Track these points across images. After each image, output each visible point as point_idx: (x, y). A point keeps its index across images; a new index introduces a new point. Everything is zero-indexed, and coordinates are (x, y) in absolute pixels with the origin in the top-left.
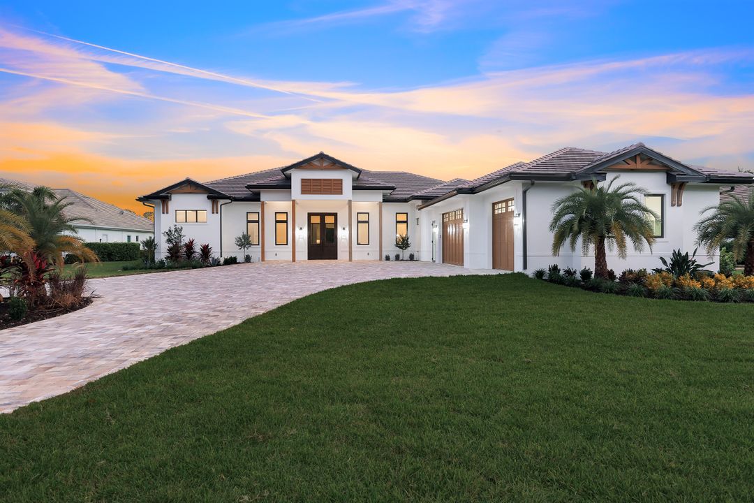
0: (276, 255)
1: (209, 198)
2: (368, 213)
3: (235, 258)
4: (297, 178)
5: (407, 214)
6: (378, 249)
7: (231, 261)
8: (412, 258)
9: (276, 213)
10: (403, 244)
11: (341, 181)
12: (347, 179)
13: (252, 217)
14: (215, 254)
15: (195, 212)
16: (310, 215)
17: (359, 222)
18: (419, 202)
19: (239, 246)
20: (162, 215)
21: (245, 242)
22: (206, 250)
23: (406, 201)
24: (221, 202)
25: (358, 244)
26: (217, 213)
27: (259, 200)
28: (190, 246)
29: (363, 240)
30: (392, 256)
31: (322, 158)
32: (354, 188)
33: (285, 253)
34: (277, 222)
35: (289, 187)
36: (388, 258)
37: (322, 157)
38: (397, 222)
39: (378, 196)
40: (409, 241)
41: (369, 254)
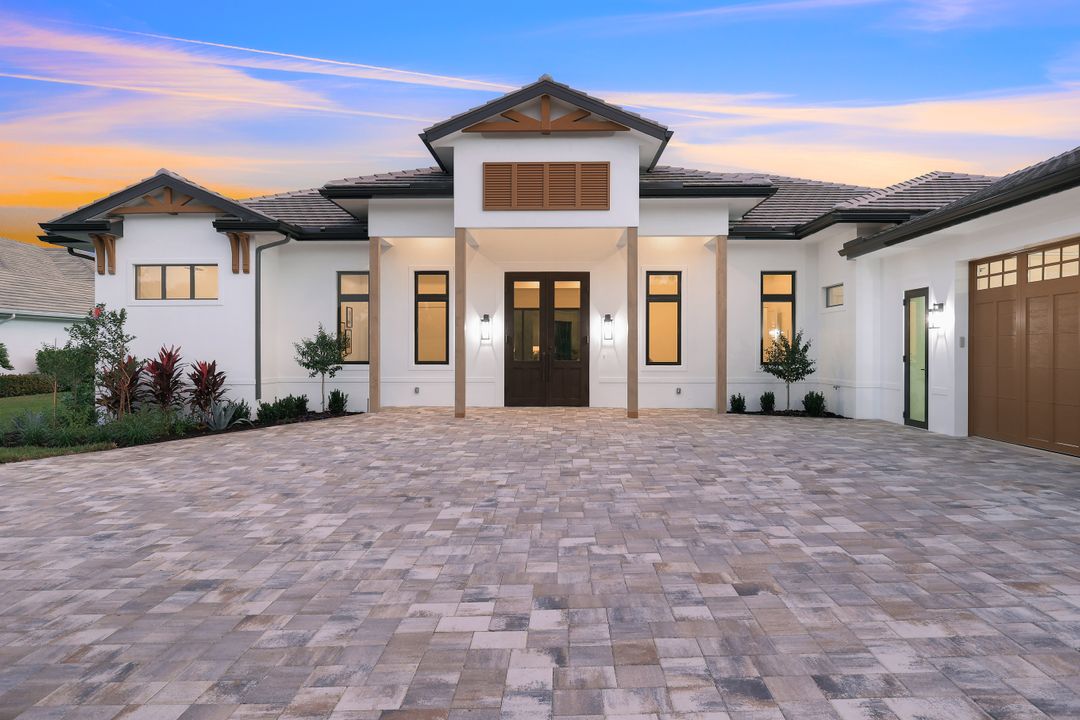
0: (417, 391)
1: (220, 226)
2: (679, 274)
3: (302, 402)
4: (471, 158)
5: (793, 274)
6: (713, 378)
7: (291, 412)
8: (814, 407)
9: (417, 274)
10: (789, 361)
11: (604, 167)
12: (623, 161)
13: (350, 286)
14: (238, 389)
15: (187, 271)
16: (511, 278)
17: (650, 298)
18: (848, 233)
19: (307, 366)
20: (97, 277)
21: (325, 354)
22: (208, 380)
23: (798, 233)
24: (259, 238)
25: (649, 362)
26: (246, 271)
27: (364, 236)
28: (165, 367)
29: (663, 349)
30: (752, 402)
31: (546, 97)
32: (645, 192)
33: (437, 388)
34: (419, 298)
35: (448, 192)
36: (738, 406)
37: (546, 92)
38: (765, 298)
39: (715, 220)
40: (810, 355)
41: (679, 392)
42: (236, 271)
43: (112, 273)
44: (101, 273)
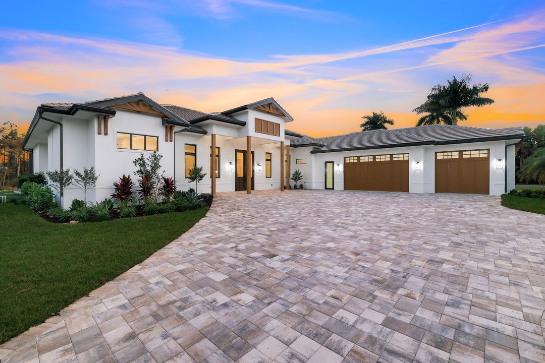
2: (271, 153)
8: (302, 187)
11: (279, 125)
15: (143, 138)
16: (237, 152)
17: (266, 160)
18: (312, 148)
25: (266, 177)
26: (171, 141)
40: (301, 175)
41: (272, 185)
42: (167, 141)
43: (106, 134)
44: (100, 133)
